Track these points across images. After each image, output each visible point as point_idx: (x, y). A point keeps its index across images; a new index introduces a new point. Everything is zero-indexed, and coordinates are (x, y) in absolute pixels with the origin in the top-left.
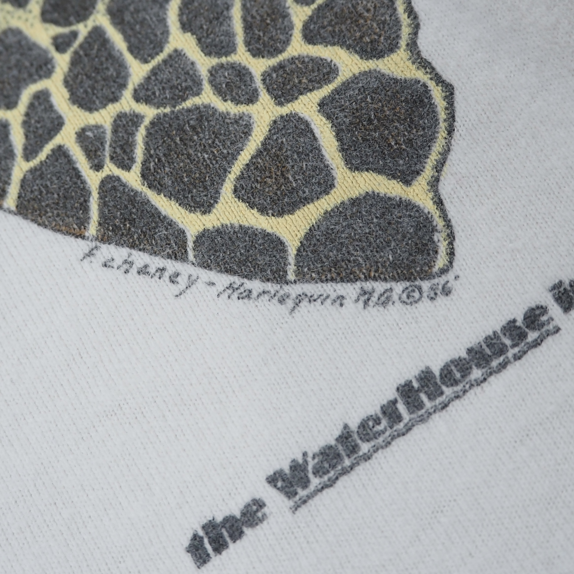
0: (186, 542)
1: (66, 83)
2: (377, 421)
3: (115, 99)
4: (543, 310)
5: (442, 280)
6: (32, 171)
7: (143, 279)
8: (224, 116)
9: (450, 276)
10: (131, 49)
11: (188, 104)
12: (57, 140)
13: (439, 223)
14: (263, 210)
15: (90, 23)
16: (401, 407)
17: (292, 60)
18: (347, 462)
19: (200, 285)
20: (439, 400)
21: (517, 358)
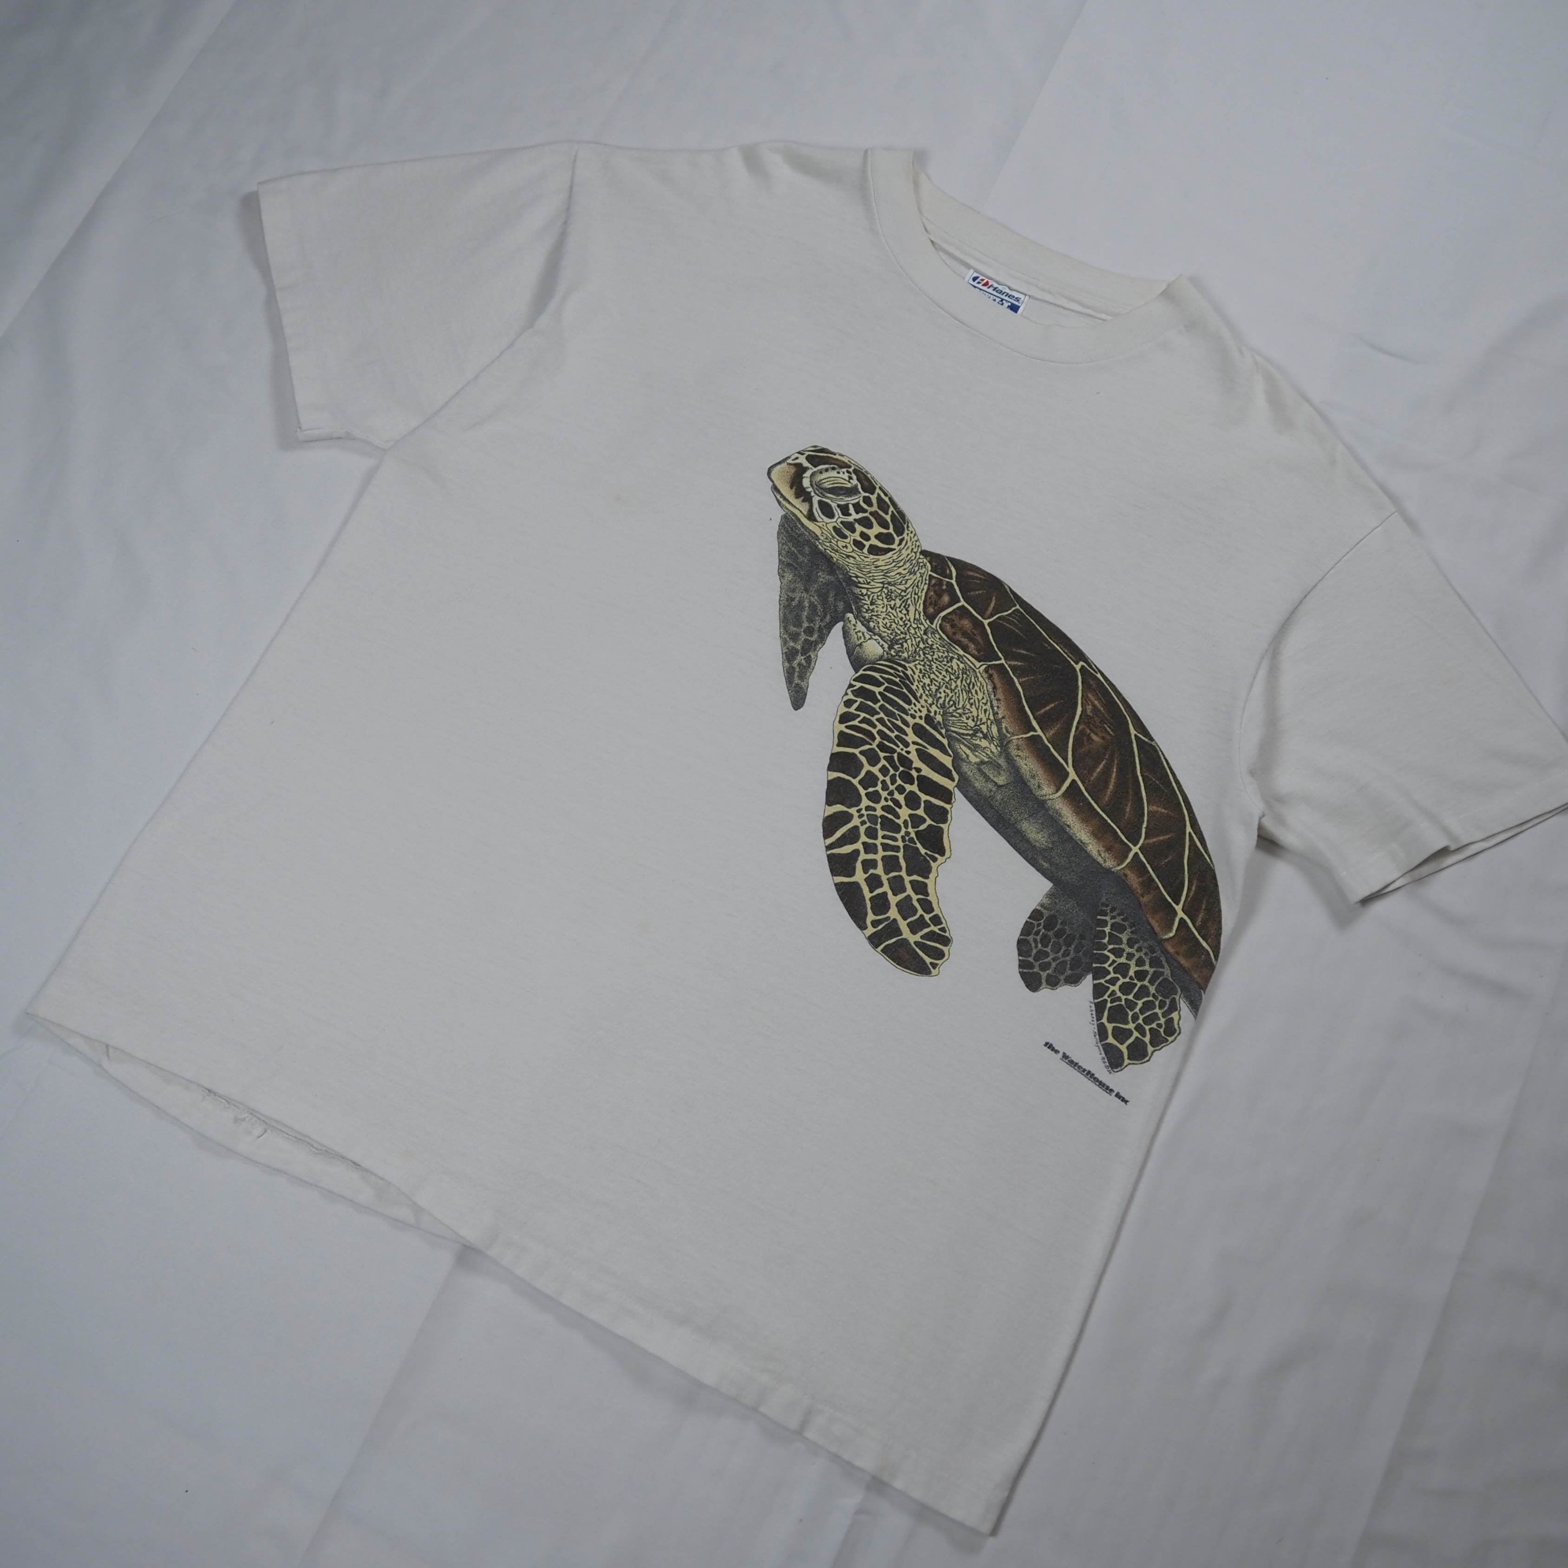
0: (1048, 1041)
1: (1123, 983)
2: (1082, 1068)
3: (1123, 995)
4: (1113, 1091)
5: (1112, 1071)
6: (1103, 984)
7: (1090, 1015)
8: (1128, 1018)
9: (1113, 1073)
10: (1135, 994)
11: (1128, 1010)
12: (1111, 986)
13: (1123, 1067)
14: (1112, 1033)
15: (1137, 982)
16: (1086, 1072)
17: (1144, 1028)
18: (1072, 1065)
19: (1093, 1026)
20: (1090, 1078)
21: (1103, 1090)
